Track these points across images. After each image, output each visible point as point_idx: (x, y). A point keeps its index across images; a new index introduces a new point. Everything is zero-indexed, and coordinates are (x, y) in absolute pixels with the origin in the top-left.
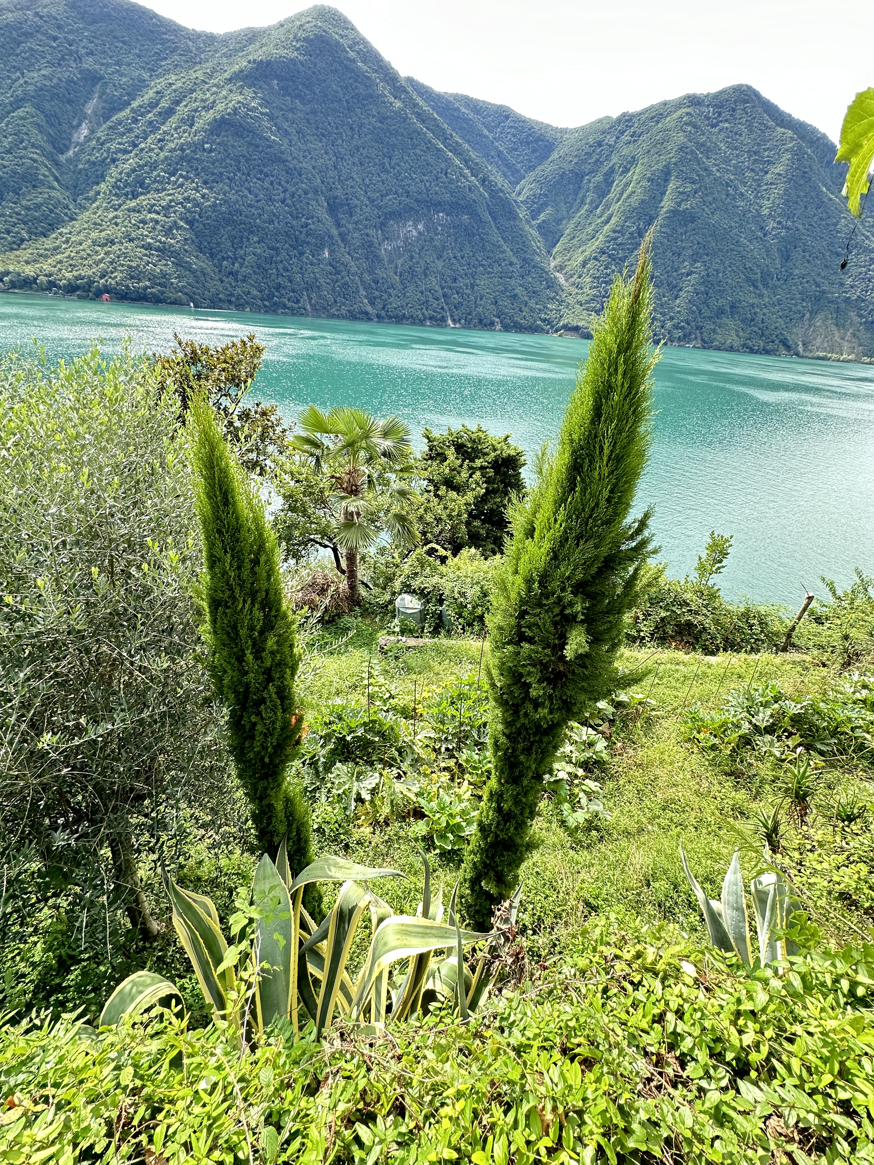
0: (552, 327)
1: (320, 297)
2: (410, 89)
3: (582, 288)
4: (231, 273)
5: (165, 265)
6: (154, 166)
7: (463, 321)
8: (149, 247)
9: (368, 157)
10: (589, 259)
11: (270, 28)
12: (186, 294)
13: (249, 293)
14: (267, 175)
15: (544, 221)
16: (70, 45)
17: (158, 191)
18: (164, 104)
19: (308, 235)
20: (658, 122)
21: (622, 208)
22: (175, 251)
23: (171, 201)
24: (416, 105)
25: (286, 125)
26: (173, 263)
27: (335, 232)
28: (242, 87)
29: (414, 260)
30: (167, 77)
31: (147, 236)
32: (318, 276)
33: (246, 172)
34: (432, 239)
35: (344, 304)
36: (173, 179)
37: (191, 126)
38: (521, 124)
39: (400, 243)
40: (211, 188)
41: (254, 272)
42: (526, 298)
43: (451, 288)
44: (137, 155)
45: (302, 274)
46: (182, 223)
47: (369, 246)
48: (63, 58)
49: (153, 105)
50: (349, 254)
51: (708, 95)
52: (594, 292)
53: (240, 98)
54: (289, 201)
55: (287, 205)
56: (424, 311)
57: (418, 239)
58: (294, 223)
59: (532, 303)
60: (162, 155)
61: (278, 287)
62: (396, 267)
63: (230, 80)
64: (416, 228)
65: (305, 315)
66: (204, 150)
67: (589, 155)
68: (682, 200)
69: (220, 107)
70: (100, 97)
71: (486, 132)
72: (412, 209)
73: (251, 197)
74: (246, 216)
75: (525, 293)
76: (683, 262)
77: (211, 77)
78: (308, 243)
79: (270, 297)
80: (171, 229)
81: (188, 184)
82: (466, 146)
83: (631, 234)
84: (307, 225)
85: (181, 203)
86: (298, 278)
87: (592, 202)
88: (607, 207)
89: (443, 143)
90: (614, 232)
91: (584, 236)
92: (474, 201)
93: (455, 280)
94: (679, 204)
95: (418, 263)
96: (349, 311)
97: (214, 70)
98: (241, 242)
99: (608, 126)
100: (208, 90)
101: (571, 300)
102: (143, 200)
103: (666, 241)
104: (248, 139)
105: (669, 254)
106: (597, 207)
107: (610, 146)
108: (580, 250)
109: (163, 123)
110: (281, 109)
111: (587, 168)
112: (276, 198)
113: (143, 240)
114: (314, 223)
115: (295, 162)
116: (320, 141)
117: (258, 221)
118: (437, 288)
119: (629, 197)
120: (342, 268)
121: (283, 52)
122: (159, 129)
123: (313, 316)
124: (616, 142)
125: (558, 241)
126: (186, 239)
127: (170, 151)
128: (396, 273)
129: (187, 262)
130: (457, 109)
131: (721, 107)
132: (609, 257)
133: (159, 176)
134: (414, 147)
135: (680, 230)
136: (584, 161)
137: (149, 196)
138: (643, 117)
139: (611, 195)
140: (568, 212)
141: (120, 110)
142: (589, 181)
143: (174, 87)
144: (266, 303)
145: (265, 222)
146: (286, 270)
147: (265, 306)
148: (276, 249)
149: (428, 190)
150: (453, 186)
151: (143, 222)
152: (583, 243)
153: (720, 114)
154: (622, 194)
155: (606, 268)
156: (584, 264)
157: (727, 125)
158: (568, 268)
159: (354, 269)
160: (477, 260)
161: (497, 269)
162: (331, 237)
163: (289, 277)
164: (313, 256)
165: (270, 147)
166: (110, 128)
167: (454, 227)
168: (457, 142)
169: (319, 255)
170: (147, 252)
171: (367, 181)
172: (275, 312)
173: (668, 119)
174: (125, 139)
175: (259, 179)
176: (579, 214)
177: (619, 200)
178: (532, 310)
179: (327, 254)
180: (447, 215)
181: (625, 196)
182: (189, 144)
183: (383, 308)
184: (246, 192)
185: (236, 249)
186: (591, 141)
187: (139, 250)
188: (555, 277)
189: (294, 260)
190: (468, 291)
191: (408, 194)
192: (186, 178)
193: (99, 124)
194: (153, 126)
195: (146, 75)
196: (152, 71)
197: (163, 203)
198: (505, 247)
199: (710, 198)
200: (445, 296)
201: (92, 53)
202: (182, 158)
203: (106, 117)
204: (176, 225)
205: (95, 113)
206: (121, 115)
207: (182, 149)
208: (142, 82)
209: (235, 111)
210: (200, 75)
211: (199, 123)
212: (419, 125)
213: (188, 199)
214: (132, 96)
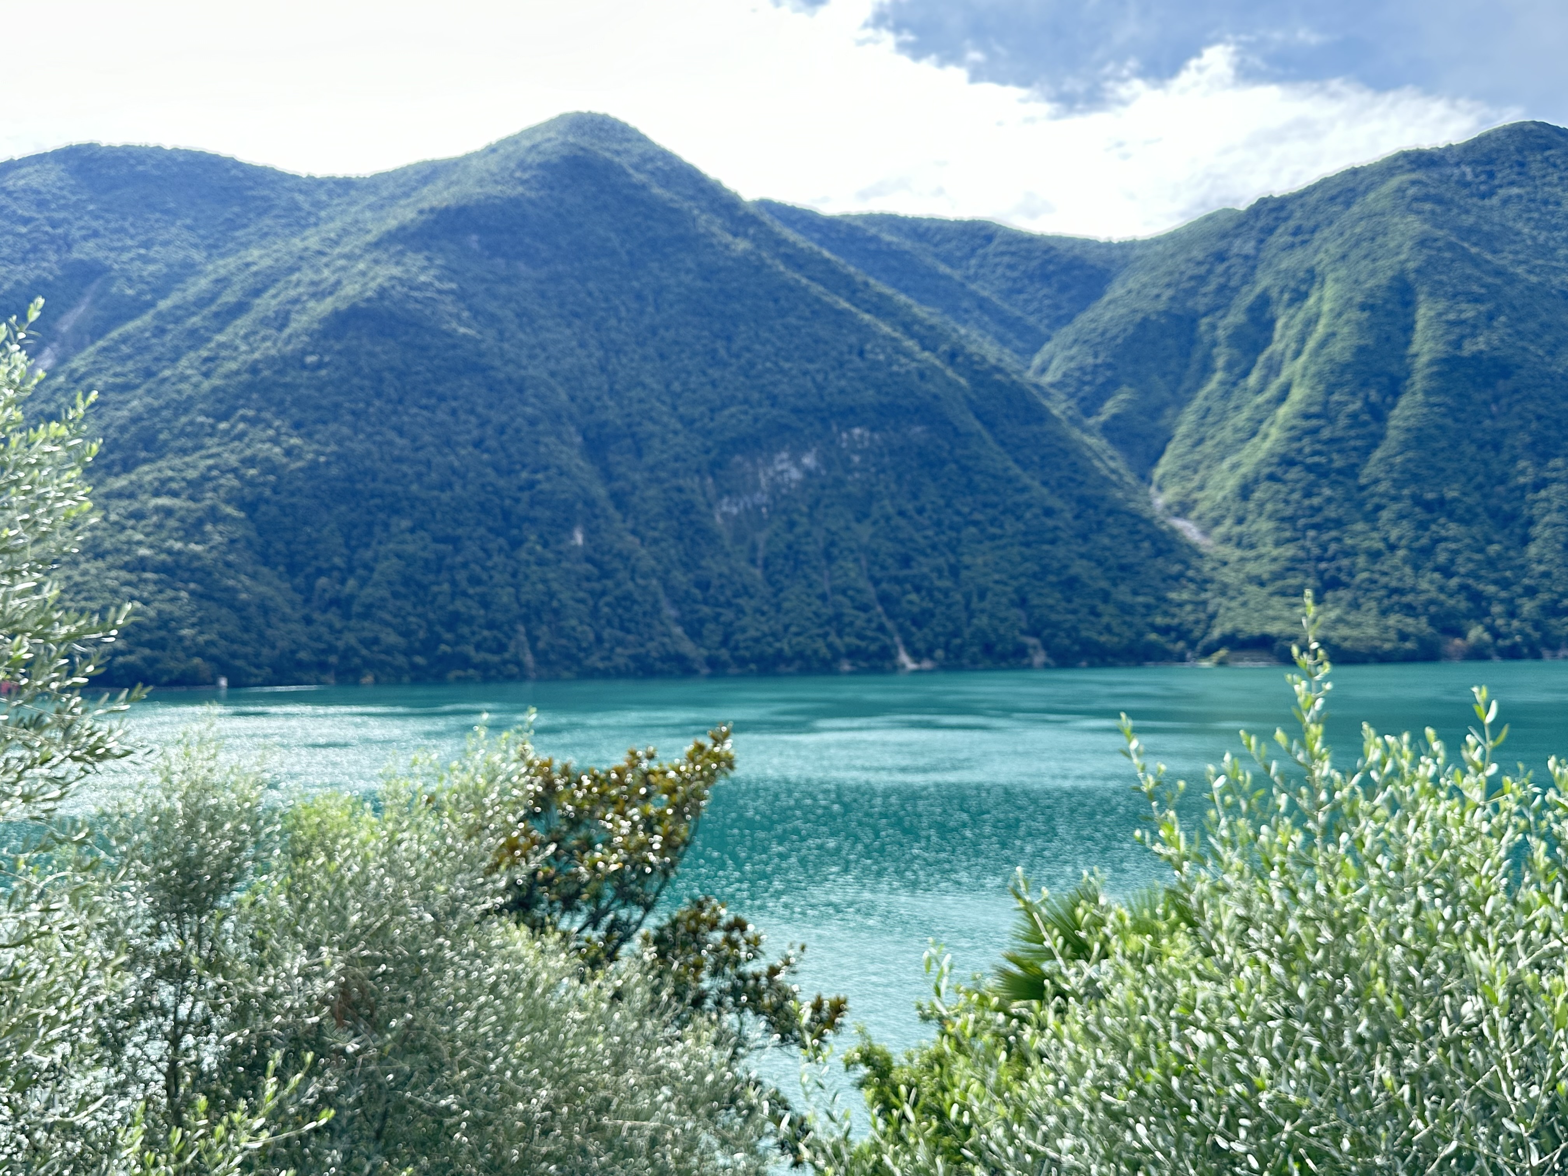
0: (1192, 644)
1: (560, 632)
2: (766, 218)
3: (1252, 546)
4: (335, 602)
5: (173, 600)
6: (184, 406)
7: (939, 653)
8: (142, 565)
9: (676, 343)
10: (1256, 481)
11: (468, 157)
12: (213, 659)
13: (376, 641)
14: (442, 398)
15: (1115, 417)
16: (54, 227)
17: (184, 451)
18: (229, 297)
19: (533, 503)
20: (1348, 204)
21: (1313, 369)
22: (202, 569)
23: (210, 468)
24: (780, 242)
25: (492, 306)
26: (192, 593)
27: (600, 491)
28: (402, 253)
29: (799, 530)
30: (242, 253)
31: (139, 543)
32: (555, 586)
33: (394, 396)
34: (839, 483)
35: (620, 643)
36: (223, 426)
37: (281, 328)
38: (1024, 246)
39: (761, 498)
40: (309, 435)
41: (396, 595)
42: (1104, 584)
43: (897, 580)
44: (149, 392)
45: (517, 587)
46: (229, 510)
47: (685, 512)
48: (35, 249)
49: (202, 302)
50: (634, 532)
51: (1450, 148)
52: (1289, 551)
53: (396, 271)
54: (492, 443)
55: (487, 450)
56: (833, 638)
57: (804, 485)
58: (502, 483)
59: (1123, 593)
60: (206, 385)
61: (453, 621)
62: (754, 548)
63: (377, 245)
64: (798, 464)
65: (522, 676)
66: (304, 367)
67: (1201, 279)
68: (1462, 337)
69: (350, 290)
70: (94, 302)
71: (944, 269)
72: (787, 427)
73: (400, 441)
74: (387, 481)
75: (1097, 572)
76: (1514, 460)
77: (336, 243)
78: (533, 521)
79: (429, 646)
80: (200, 522)
81: (257, 432)
82: (903, 298)
83: (1354, 416)
84: (531, 485)
85: (234, 471)
86: (505, 596)
87: (1229, 366)
88: (1273, 369)
89: (848, 300)
90: (1307, 416)
91: (1227, 434)
92: (936, 397)
93: (906, 561)
94: (1458, 344)
95: (808, 534)
96: (634, 658)
97: (345, 232)
98: (369, 533)
99: (1230, 225)
100: (327, 265)
101: (1228, 576)
102: (147, 473)
103: (1449, 421)
104: (404, 338)
105: (1470, 449)
106: (1246, 374)
107: (1246, 257)
108: (1226, 465)
109: (220, 330)
110: (484, 280)
111: (1201, 303)
112: (461, 438)
113: (128, 552)
114: (548, 479)
115: (510, 368)
116: (569, 325)
117: (414, 487)
118: (863, 583)
119: (1323, 344)
120: (617, 564)
121: (494, 190)
122: (209, 340)
123: (540, 679)
124: (1258, 249)
125: (1161, 453)
126: (232, 541)
127: (227, 376)
128: (753, 561)
129: (227, 589)
130: (874, 239)
131: (1490, 162)
132: (1309, 468)
133: (191, 423)
134: (782, 313)
135: (1479, 397)
136: (1192, 292)
137: (162, 464)
138: (1312, 200)
139: (1277, 347)
140: (1174, 392)
141: (131, 318)
142: (1213, 327)
143: (254, 268)
144: (419, 660)
145: (431, 488)
146: (475, 581)
147: (414, 667)
148: (455, 541)
149: (820, 388)
150: (881, 375)
151: (139, 516)
152: (1226, 450)
153: (1491, 175)
154: (1302, 340)
155: (1308, 495)
156: (1245, 492)
157: (1515, 191)
158: (1202, 507)
159: (647, 562)
160: (958, 513)
161: (1011, 526)
162: (590, 503)
163: (483, 596)
164: (546, 545)
165: (454, 347)
166: (105, 349)
167: (892, 453)
168: (880, 295)
169: (559, 542)
170: (133, 577)
171: (676, 386)
172: (439, 679)
173: (1371, 196)
174: (130, 365)
175: (425, 407)
176: (1202, 393)
177: (1298, 354)
178: (1126, 609)
179: (579, 538)
180: (873, 430)
181: (1311, 344)
182: (270, 361)
183: (724, 643)
184: (392, 435)
185: (353, 550)
186: (1197, 253)
187: (113, 573)
188: (1174, 531)
189: (498, 559)
190: (946, 583)
191: (774, 401)
192: (253, 422)
193: (79, 347)
194: (196, 338)
195: (198, 256)
196: (213, 249)
197: (192, 474)
198: (1026, 479)
199: (1532, 325)
200: (884, 599)
201: (96, 234)
202: (250, 387)
203: (98, 333)
204: (214, 515)
205: (77, 330)
206: (130, 326)
207: (254, 369)
208: (189, 268)
209: (382, 293)
210: (313, 241)
211: (299, 322)
212: (792, 275)
213: (250, 462)
214: (162, 292)
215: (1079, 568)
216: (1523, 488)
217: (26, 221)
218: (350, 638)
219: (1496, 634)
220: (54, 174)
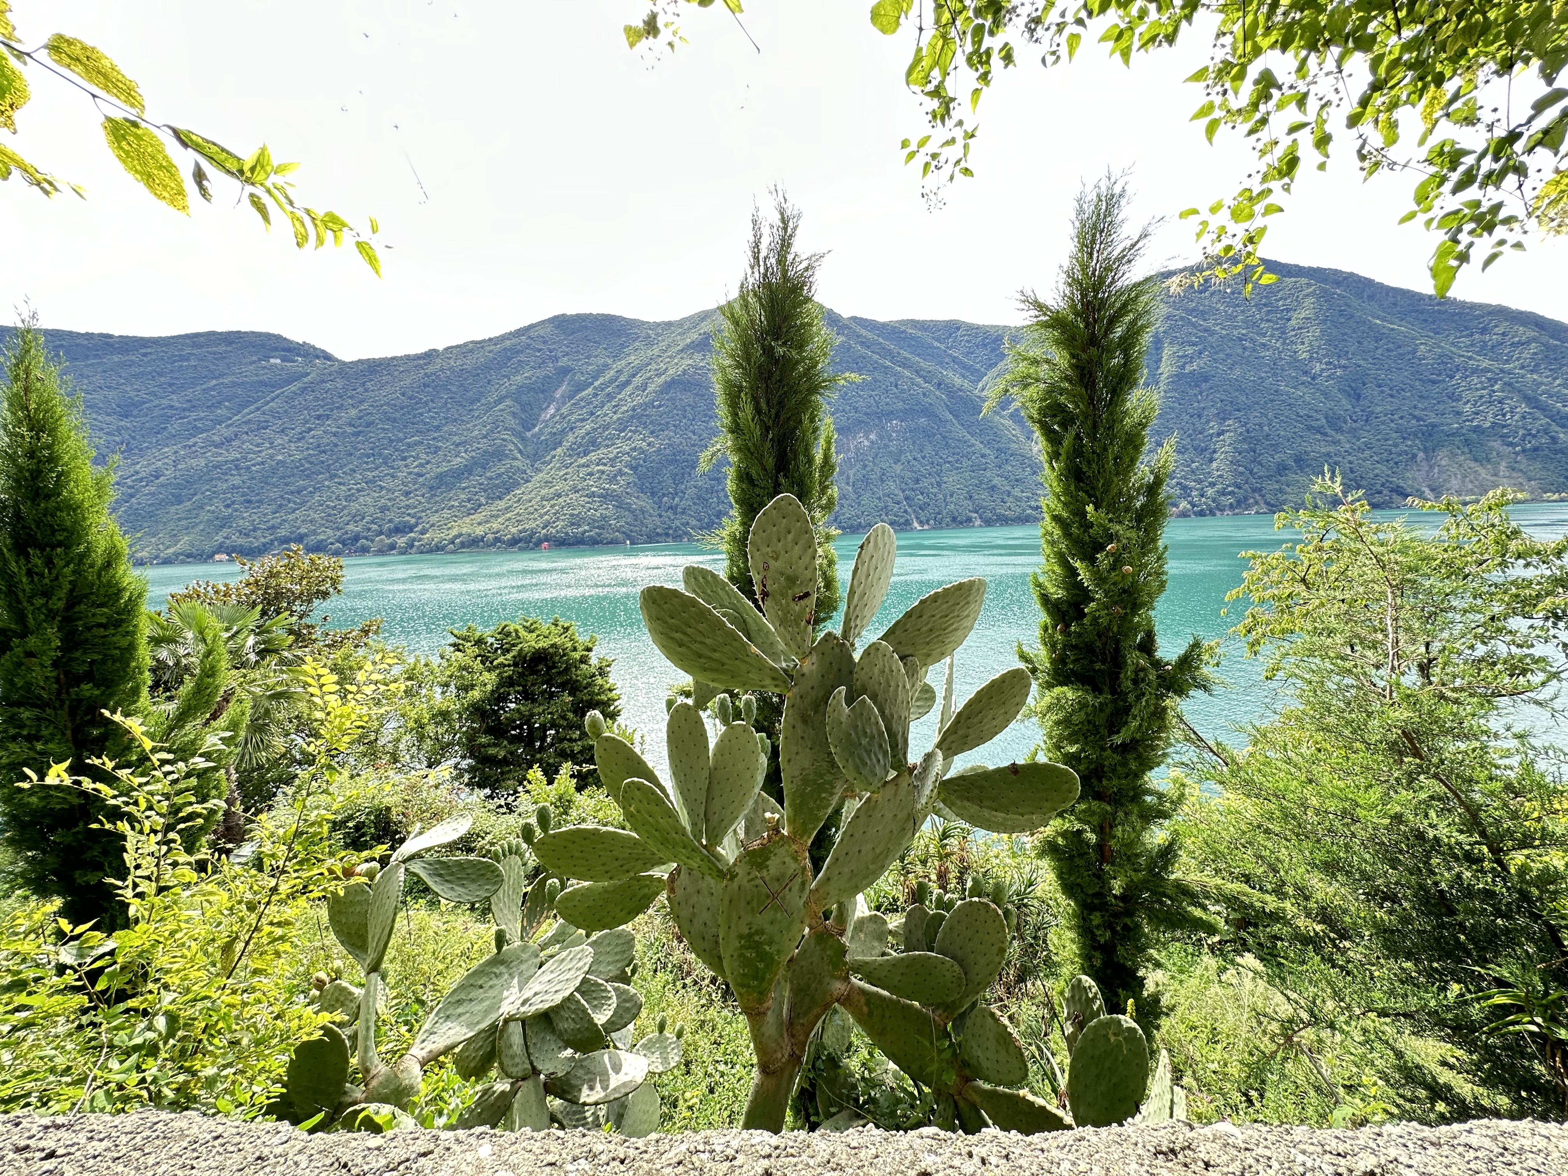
2: (853, 326)
4: (671, 508)
5: (606, 509)
6: (606, 427)
7: (932, 522)
8: (593, 495)
12: (623, 533)
13: (687, 524)
16: (550, 352)
17: (607, 446)
18: (623, 378)
22: (617, 496)
23: (618, 453)
24: (859, 336)
26: (614, 506)
28: (692, 354)
29: (868, 469)
30: (627, 358)
31: (592, 486)
36: (622, 434)
37: (644, 390)
39: (851, 455)
40: (657, 437)
41: (694, 504)
42: (1008, 488)
43: (913, 490)
44: (593, 421)
46: (626, 470)
48: (543, 363)
49: (611, 381)
53: (690, 362)
56: (884, 517)
57: (871, 448)
60: (615, 417)
63: (682, 351)
64: (868, 438)
66: (654, 407)
68: (1186, 363)
69: (671, 372)
70: (569, 384)
71: (936, 344)
72: (863, 422)
75: (1005, 483)
77: (665, 351)
80: (615, 476)
81: (636, 437)
82: (917, 359)
85: (628, 453)
89: (891, 361)
92: (931, 404)
94: (1182, 368)
95: (872, 470)
97: (669, 346)
98: (683, 478)
100: (662, 361)
102: (593, 456)
104: (694, 391)
105: (1186, 418)
109: (619, 393)
113: (588, 490)
118: (897, 492)
122: (615, 398)
126: (629, 483)
127: (623, 413)
128: (847, 484)
129: (627, 504)
130: (904, 332)
133: (610, 434)
135: (1192, 392)
137: (599, 452)
141: (584, 390)
143: (632, 365)
149: (878, 403)
150: (905, 395)
151: (590, 474)
160: (941, 458)
166: (573, 404)
167: (911, 431)
168: (906, 358)
170: (590, 500)
174: (584, 411)
180: (902, 421)
182: (640, 405)
185: (677, 485)
187: (582, 499)
190: (934, 490)
191: (856, 410)
192: (634, 432)
193: (564, 403)
194: (610, 397)
195: (610, 361)
196: (616, 357)
197: (611, 456)
198: (973, 441)
199: (1222, 355)
200: (907, 498)
201: (567, 354)
202: (632, 417)
203: (571, 397)
204: (620, 473)
205: (563, 396)
206: (584, 393)
207: (634, 410)
208: (606, 366)
209: (685, 372)
210: (656, 352)
211: (651, 387)
212: (864, 351)
213: (634, 449)
214: (596, 378)
215: (997, 481)
216: (1211, 435)
217: (539, 350)
218: (677, 523)
219: (1194, 506)
220: (550, 328)
